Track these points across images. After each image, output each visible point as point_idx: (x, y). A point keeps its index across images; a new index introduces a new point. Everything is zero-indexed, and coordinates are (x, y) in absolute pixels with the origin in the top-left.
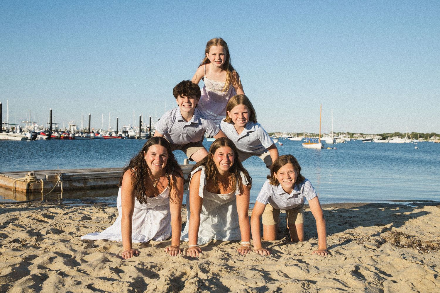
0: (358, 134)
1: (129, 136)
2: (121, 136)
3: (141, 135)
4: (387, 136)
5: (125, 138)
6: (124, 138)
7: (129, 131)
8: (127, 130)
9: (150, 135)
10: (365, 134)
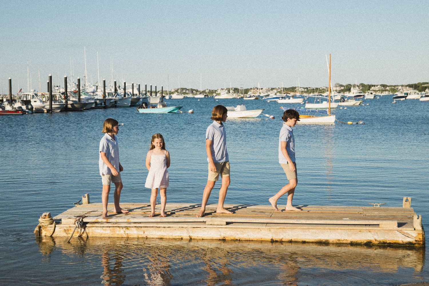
0: (378, 86)
1: (34, 109)
2: (20, 109)
3: (53, 106)
4: (424, 87)
5: (28, 112)
6: (25, 112)
7: (32, 101)
8: (29, 99)
9: (67, 106)
10: (388, 85)
